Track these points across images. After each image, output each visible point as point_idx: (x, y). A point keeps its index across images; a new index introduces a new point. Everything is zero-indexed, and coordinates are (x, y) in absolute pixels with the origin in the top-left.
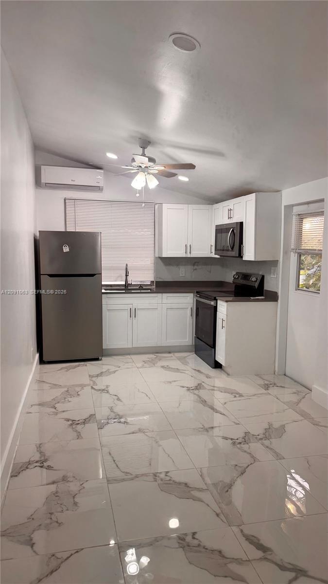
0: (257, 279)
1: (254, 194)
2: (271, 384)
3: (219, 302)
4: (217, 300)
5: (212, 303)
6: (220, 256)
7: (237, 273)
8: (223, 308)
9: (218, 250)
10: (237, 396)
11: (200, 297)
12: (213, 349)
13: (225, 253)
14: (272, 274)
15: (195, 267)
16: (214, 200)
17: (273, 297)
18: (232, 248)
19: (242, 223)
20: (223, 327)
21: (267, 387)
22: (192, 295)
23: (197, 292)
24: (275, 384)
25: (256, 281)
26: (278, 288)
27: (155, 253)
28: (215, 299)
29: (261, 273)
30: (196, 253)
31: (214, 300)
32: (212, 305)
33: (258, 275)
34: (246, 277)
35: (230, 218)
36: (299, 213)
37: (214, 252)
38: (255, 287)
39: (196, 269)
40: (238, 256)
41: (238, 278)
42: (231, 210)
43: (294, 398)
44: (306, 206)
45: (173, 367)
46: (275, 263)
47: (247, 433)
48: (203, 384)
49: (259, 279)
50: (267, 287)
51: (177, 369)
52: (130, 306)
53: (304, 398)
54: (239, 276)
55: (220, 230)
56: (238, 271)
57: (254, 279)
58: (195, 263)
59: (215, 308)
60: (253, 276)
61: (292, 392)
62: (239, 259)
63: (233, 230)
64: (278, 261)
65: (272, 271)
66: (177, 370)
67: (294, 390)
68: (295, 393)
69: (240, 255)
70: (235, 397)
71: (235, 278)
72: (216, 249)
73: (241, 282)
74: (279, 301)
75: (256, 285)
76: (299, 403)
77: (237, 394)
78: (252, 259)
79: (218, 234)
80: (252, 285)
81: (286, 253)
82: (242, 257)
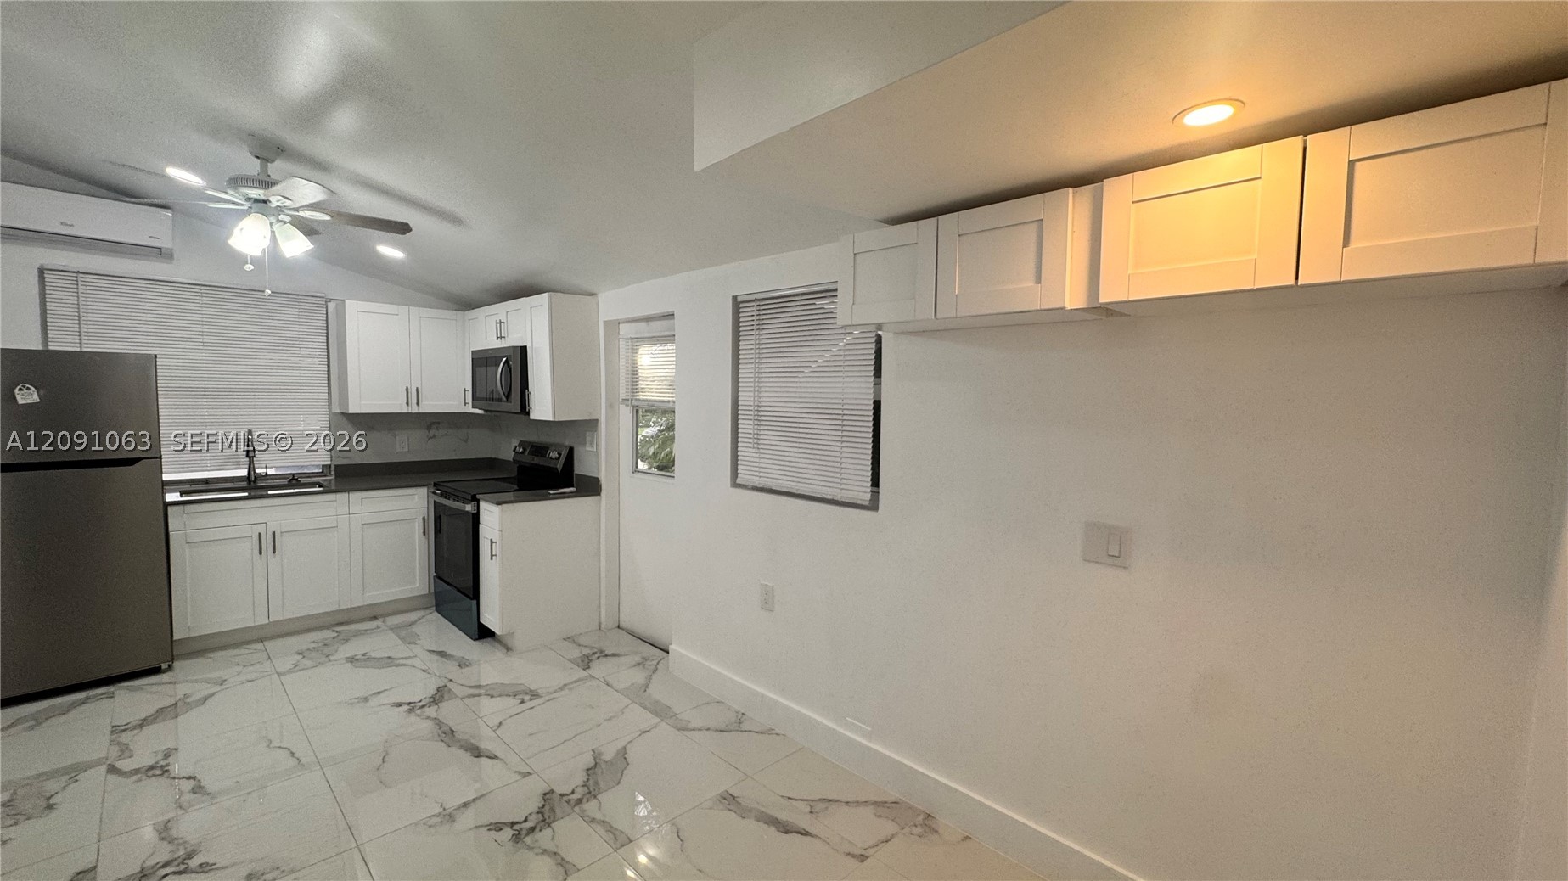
0: (560, 454)
1: (545, 295)
2: (594, 654)
3: (483, 505)
4: (478, 501)
5: (469, 508)
6: (485, 410)
7: (521, 444)
8: (493, 518)
9: (481, 399)
10: (527, 698)
11: (441, 495)
12: (475, 602)
13: (495, 406)
14: (587, 445)
15: (432, 433)
16: (466, 304)
17: (591, 487)
18: (508, 396)
19: (524, 350)
20: (492, 556)
21: (586, 662)
22: (423, 491)
23: (436, 485)
24: (601, 652)
25: (558, 459)
26: (598, 470)
27: (330, 404)
28: (475, 499)
29: (567, 443)
30: (432, 404)
31: (472, 501)
32: (468, 512)
33: (562, 446)
34: (539, 450)
35: (501, 337)
36: (633, 337)
37: (471, 404)
38: (557, 469)
39: (434, 436)
40: (519, 411)
41: (522, 453)
42: (501, 322)
43: (638, 677)
44: (643, 325)
45: (378, 656)
46: (592, 425)
47: (547, 795)
48: (450, 685)
49: (564, 453)
50: (580, 469)
51: (389, 658)
52: (261, 528)
53: (655, 671)
54: (524, 449)
55: (482, 361)
56: (522, 439)
57: (554, 455)
58: (432, 423)
59: (476, 517)
60: (553, 448)
61: (634, 663)
62: (522, 416)
63: (506, 362)
64: (597, 420)
65: (588, 439)
66: (389, 661)
67: (637, 659)
68: (639, 664)
69: (525, 409)
70: (522, 702)
71: (517, 453)
72: (474, 398)
73: (529, 459)
74: (603, 493)
75: (560, 466)
76: (647, 686)
77: (526, 693)
78: (550, 418)
79: (478, 369)
80: (551, 466)
81: (610, 406)
82: (528, 414)
